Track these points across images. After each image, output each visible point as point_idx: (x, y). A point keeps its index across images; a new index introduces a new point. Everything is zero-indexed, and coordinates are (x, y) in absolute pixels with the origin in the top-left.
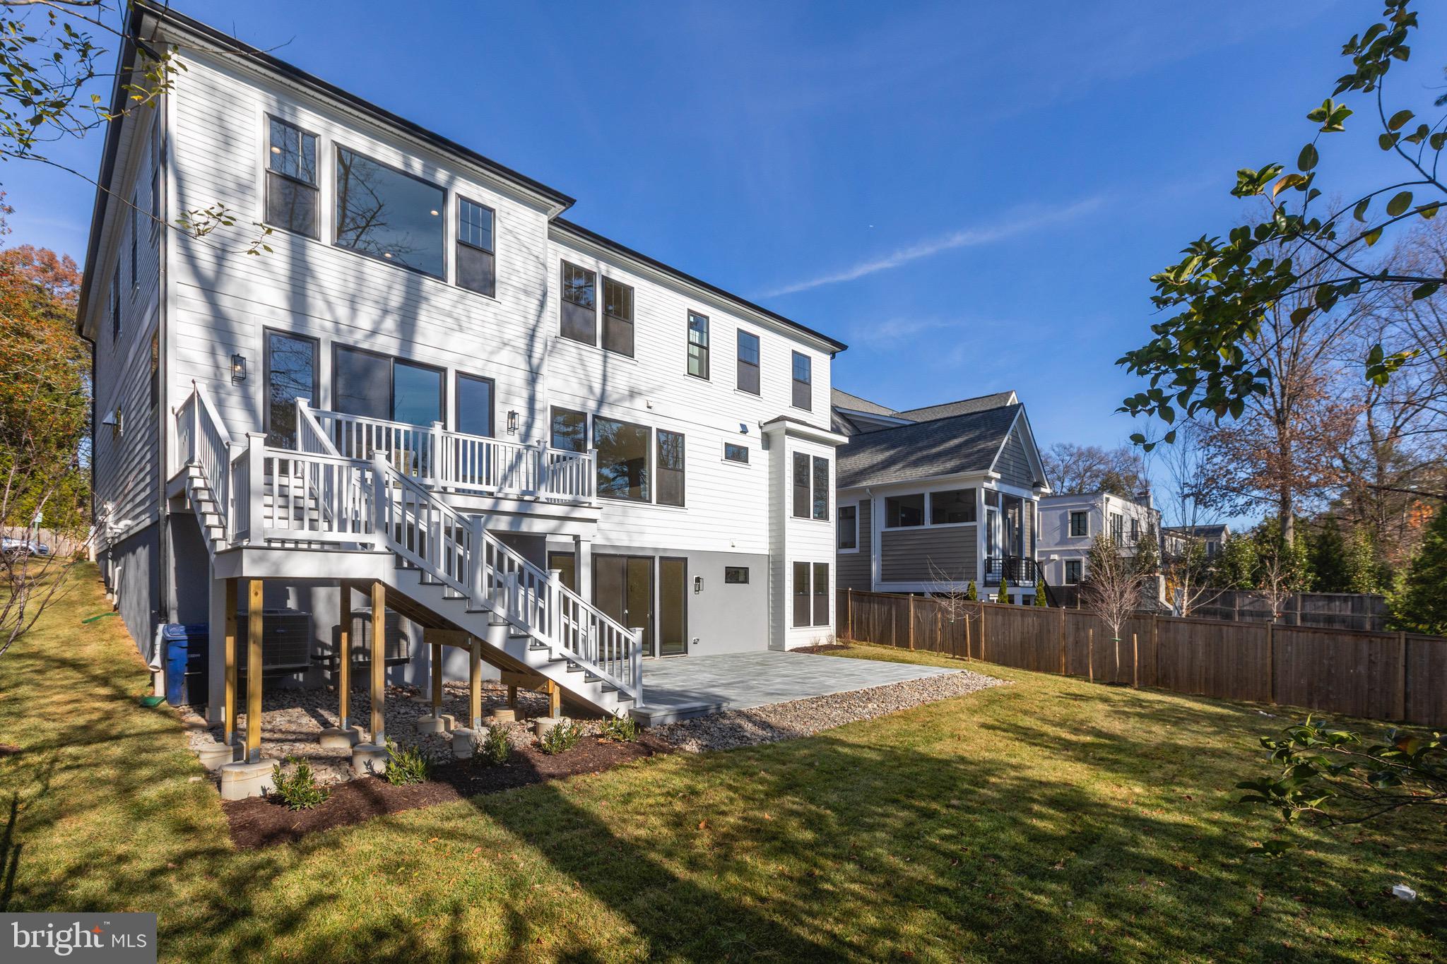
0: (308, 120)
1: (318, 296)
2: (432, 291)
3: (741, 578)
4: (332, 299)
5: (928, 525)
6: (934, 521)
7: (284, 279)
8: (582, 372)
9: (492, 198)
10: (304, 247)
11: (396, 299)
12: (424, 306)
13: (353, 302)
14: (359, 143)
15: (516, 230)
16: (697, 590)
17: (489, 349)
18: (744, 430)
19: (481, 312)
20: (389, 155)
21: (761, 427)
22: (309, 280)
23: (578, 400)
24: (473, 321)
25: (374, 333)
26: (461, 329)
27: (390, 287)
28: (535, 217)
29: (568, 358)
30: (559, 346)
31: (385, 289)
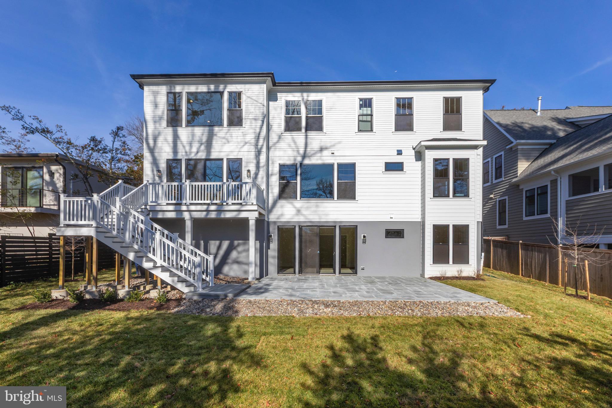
0: (178, 89)
1: (181, 145)
2: (218, 131)
3: (398, 235)
4: (185, 145)
5: (602, 190)
7: (171, 143)
8: (294, 145)
9: (240, 87)
10: (177, 130)
11: (204, 139)
12: (215, 137)
13: (191, 144)
14: (193, 89)
15: (251, 96)
16: (364, 242)
17: (239, 147)
18: (400, 153)
19: (237, 133)
20: (203, 88)
21: (414, 149)
22: (178, 140)
23: (292, 158)
24: (233, 138)
25: (197, 152)
26: (228, 142)
27: (203, 135)
28: (259, 87)
29: (287, 141)
30: (282, 137)
31: (201, 136)
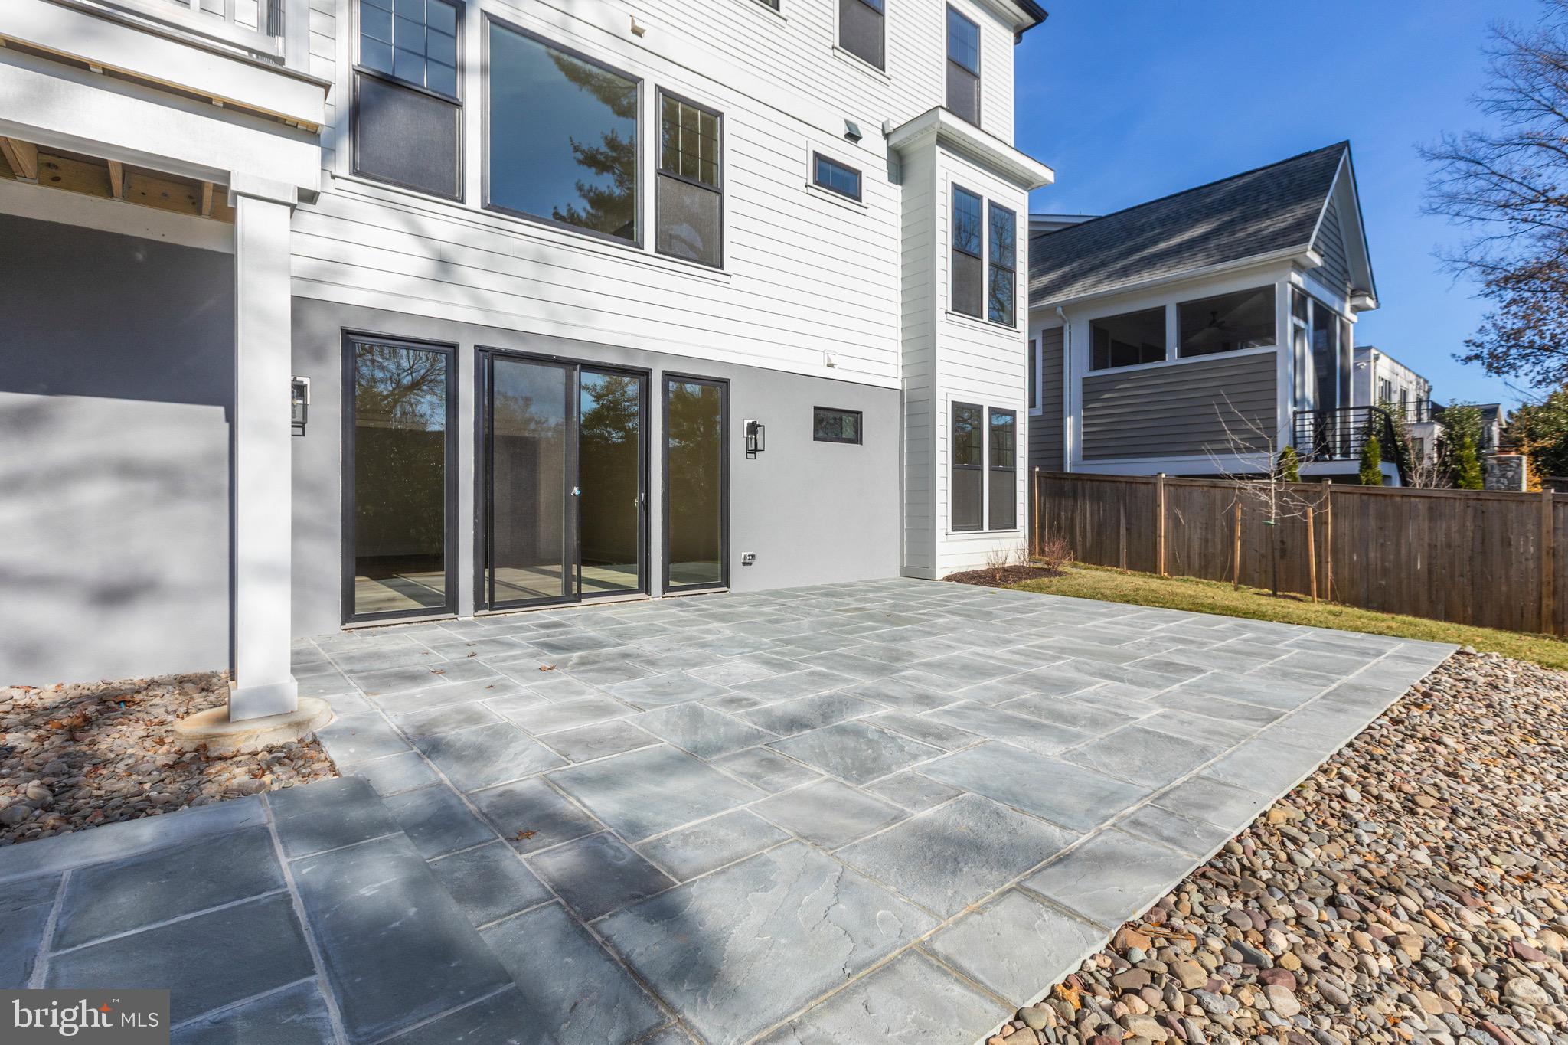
3: (848, 432)
5: (1173, 357)
6: (1183, 354)
16: (753, 451)
18: (852, 136)
21: (886, 136)
